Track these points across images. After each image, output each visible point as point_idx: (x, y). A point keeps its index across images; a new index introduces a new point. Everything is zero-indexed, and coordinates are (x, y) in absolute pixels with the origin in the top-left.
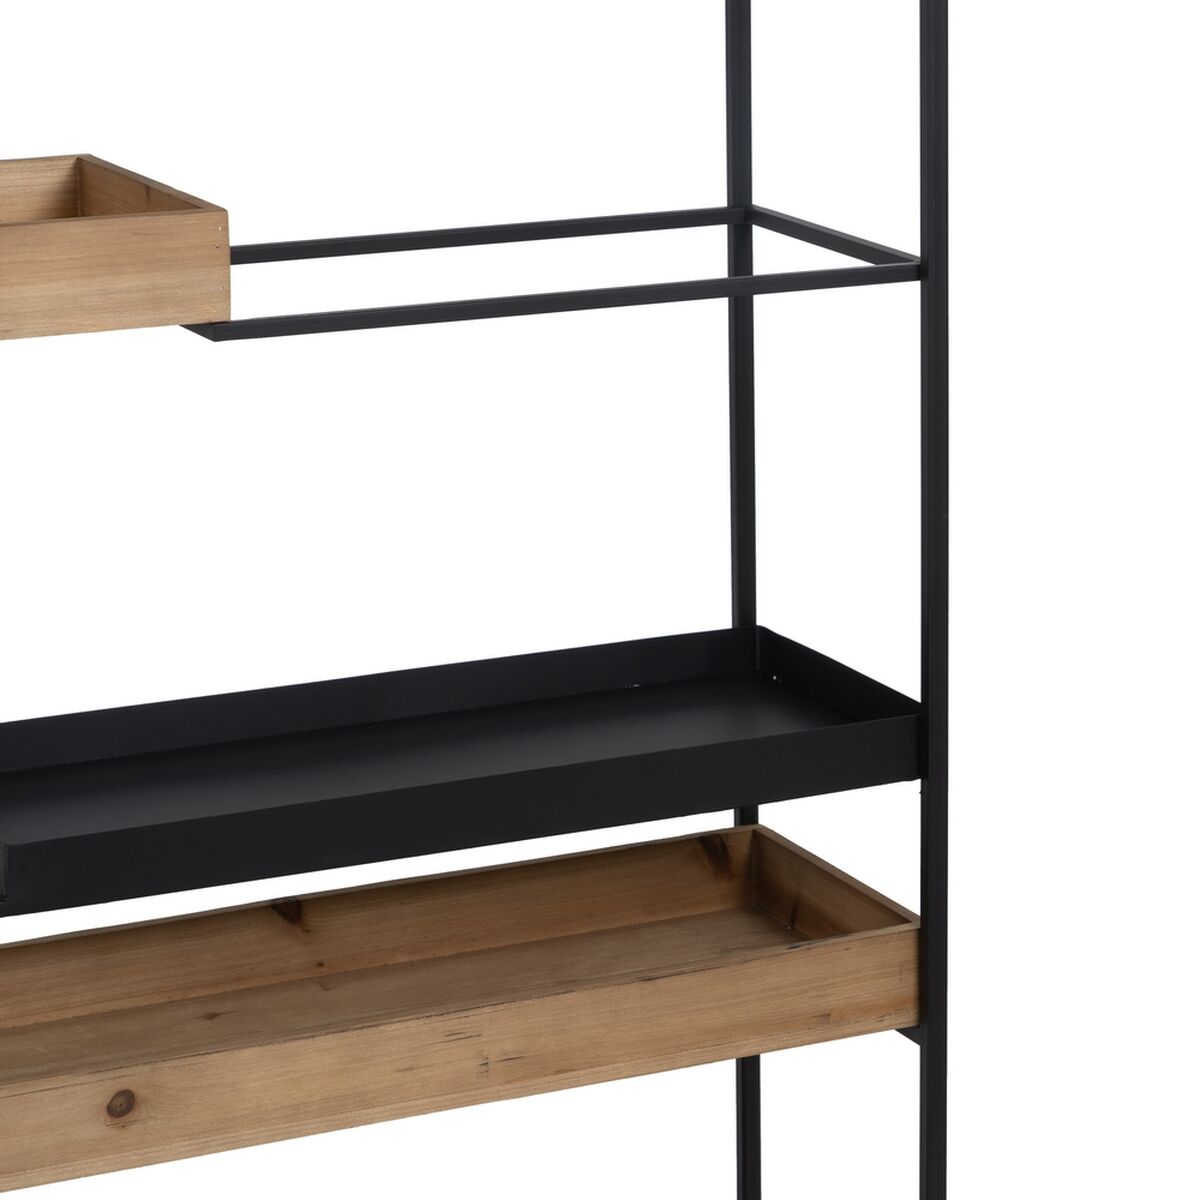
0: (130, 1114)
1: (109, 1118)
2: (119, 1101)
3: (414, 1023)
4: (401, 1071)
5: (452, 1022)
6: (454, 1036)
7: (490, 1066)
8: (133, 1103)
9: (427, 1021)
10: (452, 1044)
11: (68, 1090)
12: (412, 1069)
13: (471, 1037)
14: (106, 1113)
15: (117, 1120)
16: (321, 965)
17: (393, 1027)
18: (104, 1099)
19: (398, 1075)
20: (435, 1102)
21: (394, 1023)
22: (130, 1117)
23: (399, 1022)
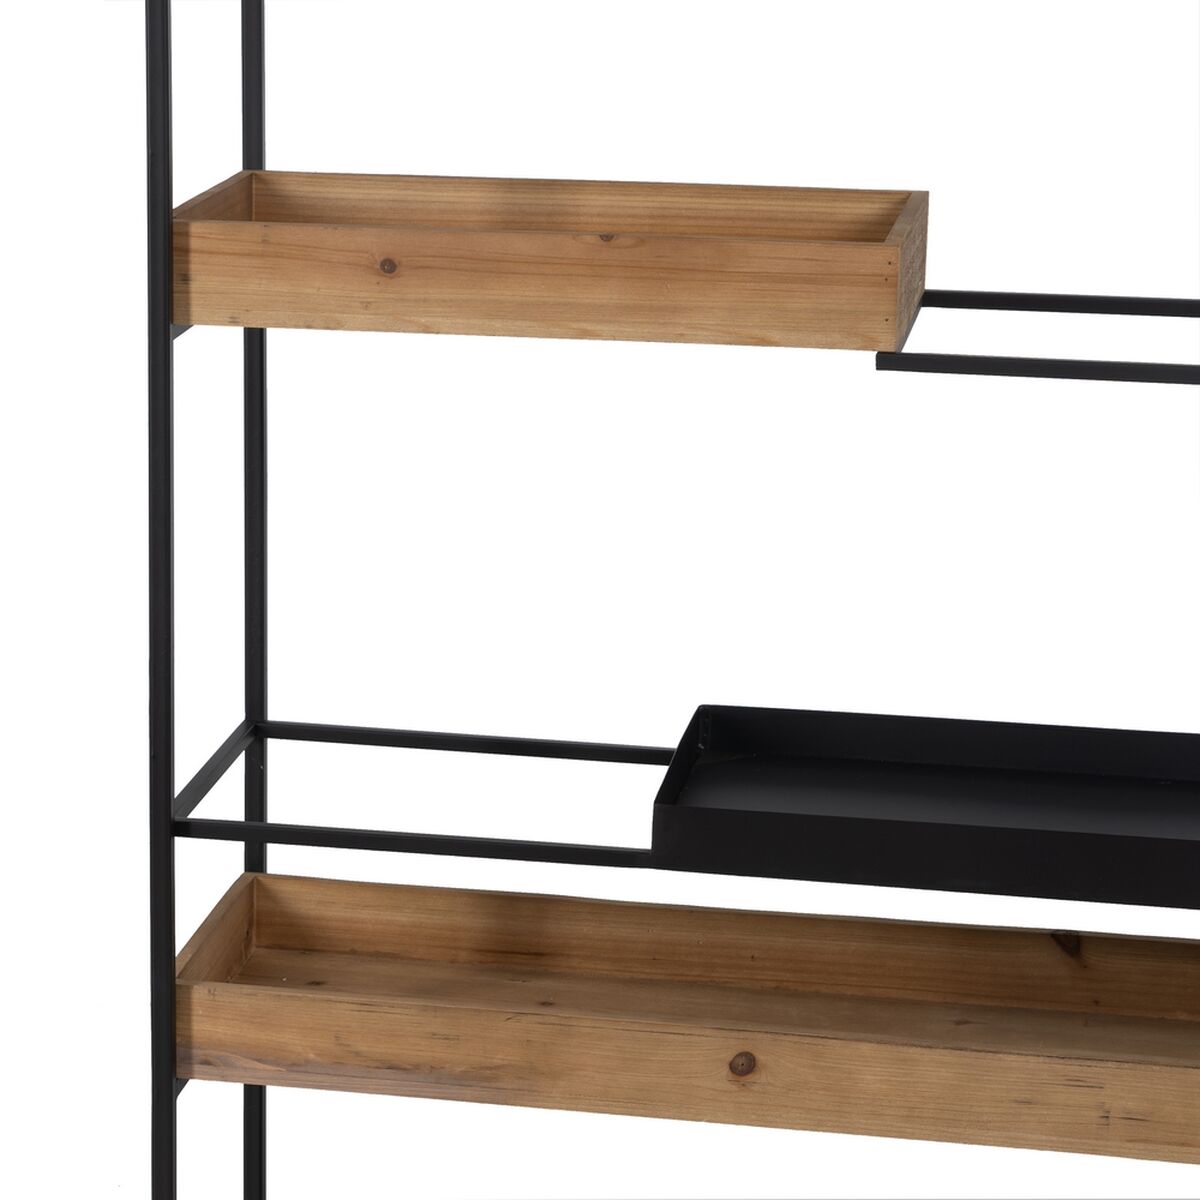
0: (750, 1076)
1: (730, 1073)
2: (741, 1061)
3: (1032, 1059)
4: (1016, 1101)
5: (1074, 1069)
6: (1076, 1083)
7: (1111, 1120)
8: (754, 1067)
9: (1047, 1060)
10: (1072, 1089)
11: (693, 1039)
12: (1029, 1103)
13: (1092, 1087)
14: (728, 1069)
15: (737, 1078)
16: (1096, 1002)
17: (1013, 1057)
18: (729, 1055)
19: (1014, 1105)
20: (1052, 1141)
21: (1014, 1054)
22: (750, 1078)
23: (1018, 1054)
